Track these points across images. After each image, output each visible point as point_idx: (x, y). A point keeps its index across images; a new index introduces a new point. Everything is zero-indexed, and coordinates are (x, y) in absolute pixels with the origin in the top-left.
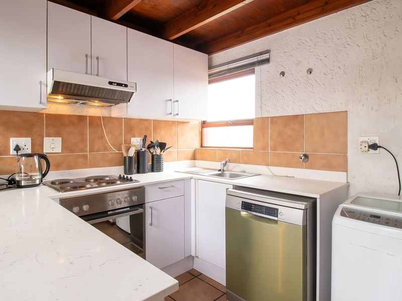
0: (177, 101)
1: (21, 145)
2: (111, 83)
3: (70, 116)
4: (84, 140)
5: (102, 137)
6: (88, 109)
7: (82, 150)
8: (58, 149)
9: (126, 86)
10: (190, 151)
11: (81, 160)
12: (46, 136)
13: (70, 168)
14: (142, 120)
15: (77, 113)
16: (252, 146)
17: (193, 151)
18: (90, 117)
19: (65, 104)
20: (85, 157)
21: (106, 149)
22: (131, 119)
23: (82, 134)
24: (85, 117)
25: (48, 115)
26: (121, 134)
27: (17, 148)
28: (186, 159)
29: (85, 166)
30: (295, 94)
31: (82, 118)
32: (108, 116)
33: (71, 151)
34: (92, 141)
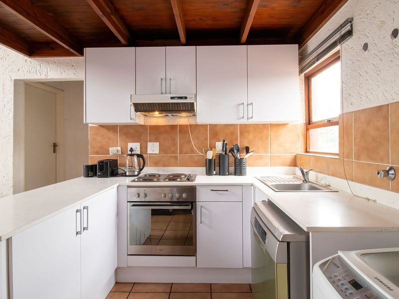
0: (252, 104)
1: (134, 148)
2: (172, 98)
3: (164, 126)
4: (175, 145)
5: (189, 142)
6: (179, 120)
7: (174, 152)
8: (157, 151)
9: (186, 98)
10: (289, 156)
11: (173, 160)
12: (149, 142)
13: (165, 166)
14: (227, 125)
15: (170, 123)
16: (338, 152)
17: (294, 156)
18: (179, 125)
19: (162, 117)
20: (176, 158)
21: (193, 151)
22: (216, 125)
23: (174, 140)
24: (176, 126)
25: (151, 126)
26: (206, 139)
27: (131, 150)
28: (284, 165)
29: (176, 165)
30: (379, 73)
31: (173, 127)
32: (195, 123)
33: (166, 153)
34: (181, 146)
